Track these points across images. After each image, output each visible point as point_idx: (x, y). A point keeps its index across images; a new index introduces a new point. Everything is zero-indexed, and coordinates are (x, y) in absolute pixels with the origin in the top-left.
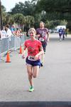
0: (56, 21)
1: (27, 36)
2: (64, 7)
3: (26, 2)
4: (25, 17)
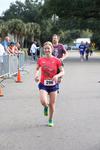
0: (74, 31)
1: (29, 54)
2: (87, 9)
3: (27, 1)
4: (25, 25)
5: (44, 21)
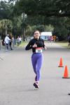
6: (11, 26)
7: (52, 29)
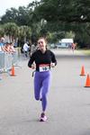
1: (22, 52)
3: (20, 8)
4: (19, 28)
5: (34, 25)
6: (30, 33)
7: (74, 36)
